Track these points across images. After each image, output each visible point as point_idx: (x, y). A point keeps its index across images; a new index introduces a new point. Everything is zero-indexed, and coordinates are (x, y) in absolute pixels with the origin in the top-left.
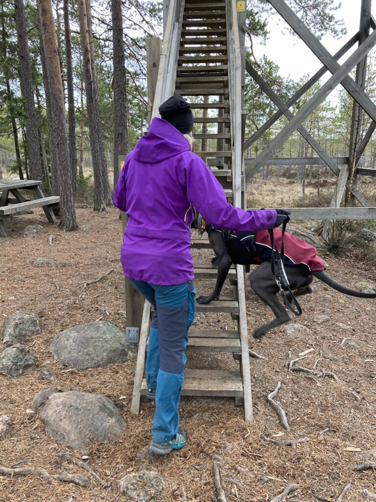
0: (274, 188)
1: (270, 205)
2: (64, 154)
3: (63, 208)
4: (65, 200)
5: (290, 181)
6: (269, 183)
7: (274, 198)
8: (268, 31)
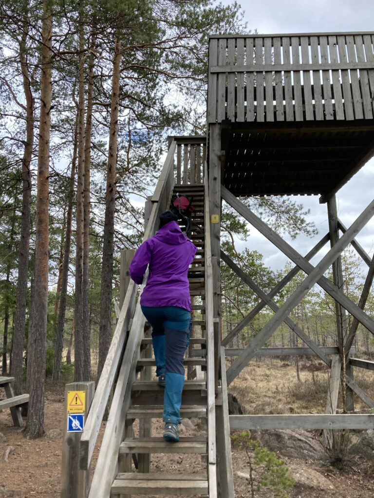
0: (268, 372)
1: (264, 394)
2: (41, 350)
3: (31, 410)
4: (35, 401)
5: (284, 364)
6: (263, 365)
7: (268, 385)
8: (248, 230)
